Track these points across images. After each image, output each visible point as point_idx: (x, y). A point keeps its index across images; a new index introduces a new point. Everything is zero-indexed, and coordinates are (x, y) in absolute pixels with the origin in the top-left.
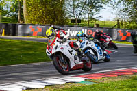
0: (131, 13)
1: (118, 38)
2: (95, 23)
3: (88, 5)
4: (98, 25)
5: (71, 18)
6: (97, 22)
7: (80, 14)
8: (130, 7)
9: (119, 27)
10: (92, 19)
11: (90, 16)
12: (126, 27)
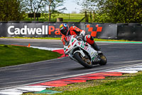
2: (58, 17)
4: (61, 19)
5: (29, 12)
6: (60, 16)
7: (39, 7)
9: (87, 21)
11: (51, 8)
12: (96, 20)
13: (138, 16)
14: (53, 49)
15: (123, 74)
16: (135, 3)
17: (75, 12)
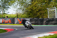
1: (17, 23)
2: (6, 16)
3: (2, 7)
6: (7, 15)
11: (3, 12)
12: (21, 17)
13: (38, 15)
14: (4, 29)
16: (37, 10)
17: (13, 14)
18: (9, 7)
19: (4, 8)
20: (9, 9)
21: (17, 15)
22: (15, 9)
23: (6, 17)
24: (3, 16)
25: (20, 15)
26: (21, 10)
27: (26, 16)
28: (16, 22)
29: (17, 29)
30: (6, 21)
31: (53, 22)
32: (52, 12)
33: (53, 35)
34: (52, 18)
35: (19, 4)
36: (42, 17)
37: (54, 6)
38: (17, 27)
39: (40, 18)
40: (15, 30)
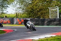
0: (23, 9)
1: (17, 23)
3: (0, 6)
6: (6, 15)
8: (22, 6)
10: (3, 13)
12: (21, 17)
13: (39, 15)
15: (33, 40)
16: (38, 9)
17: (12, 13)
18: (7, 6)
19: (3, 6)
20: (8, 8)
21: (17, 15)
22: (14, 9)
23: (5, 17)
24: (2, 16)
25: (20, 15)
26: (21, 10)
27: (26, 16)
28: (15, 22)
29: (16, 30)
30: (5, 21)
31: (55, 23)
32: (53, 11)
33: (55, 37)
34: (54, 18)
35: (18, 3)
36: (43, 17)
37: (56, 6)
38: (16, 28)
39: (41, 18)
40: (14, 30)
